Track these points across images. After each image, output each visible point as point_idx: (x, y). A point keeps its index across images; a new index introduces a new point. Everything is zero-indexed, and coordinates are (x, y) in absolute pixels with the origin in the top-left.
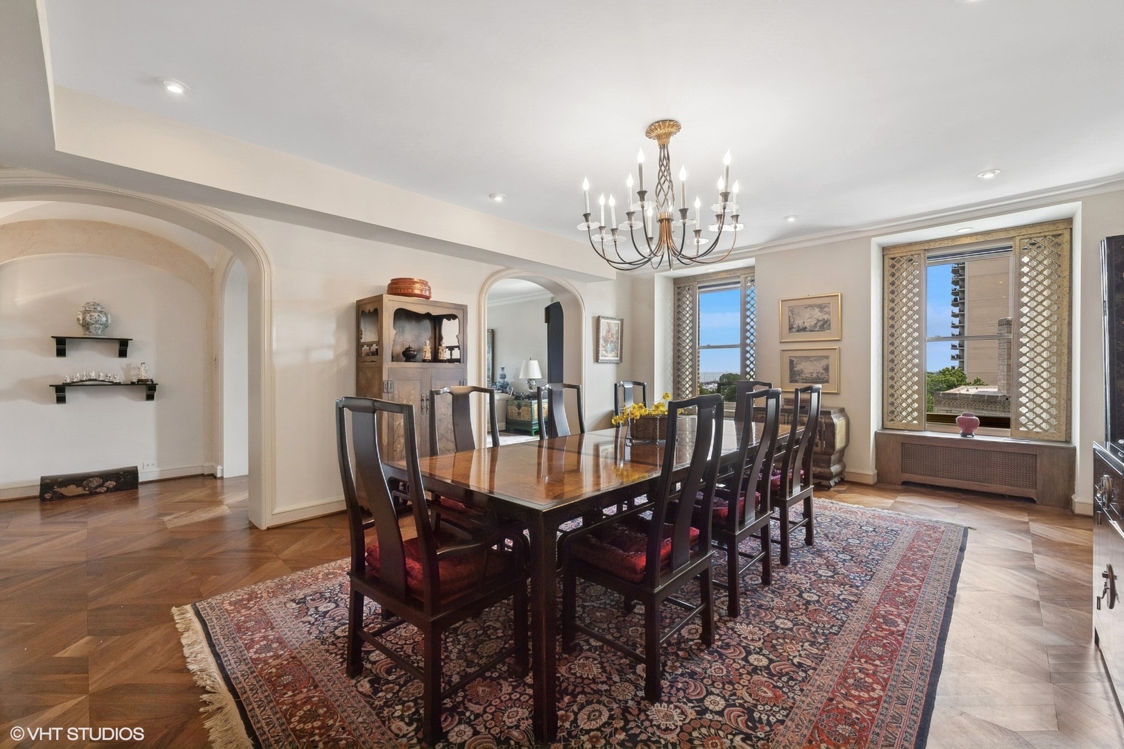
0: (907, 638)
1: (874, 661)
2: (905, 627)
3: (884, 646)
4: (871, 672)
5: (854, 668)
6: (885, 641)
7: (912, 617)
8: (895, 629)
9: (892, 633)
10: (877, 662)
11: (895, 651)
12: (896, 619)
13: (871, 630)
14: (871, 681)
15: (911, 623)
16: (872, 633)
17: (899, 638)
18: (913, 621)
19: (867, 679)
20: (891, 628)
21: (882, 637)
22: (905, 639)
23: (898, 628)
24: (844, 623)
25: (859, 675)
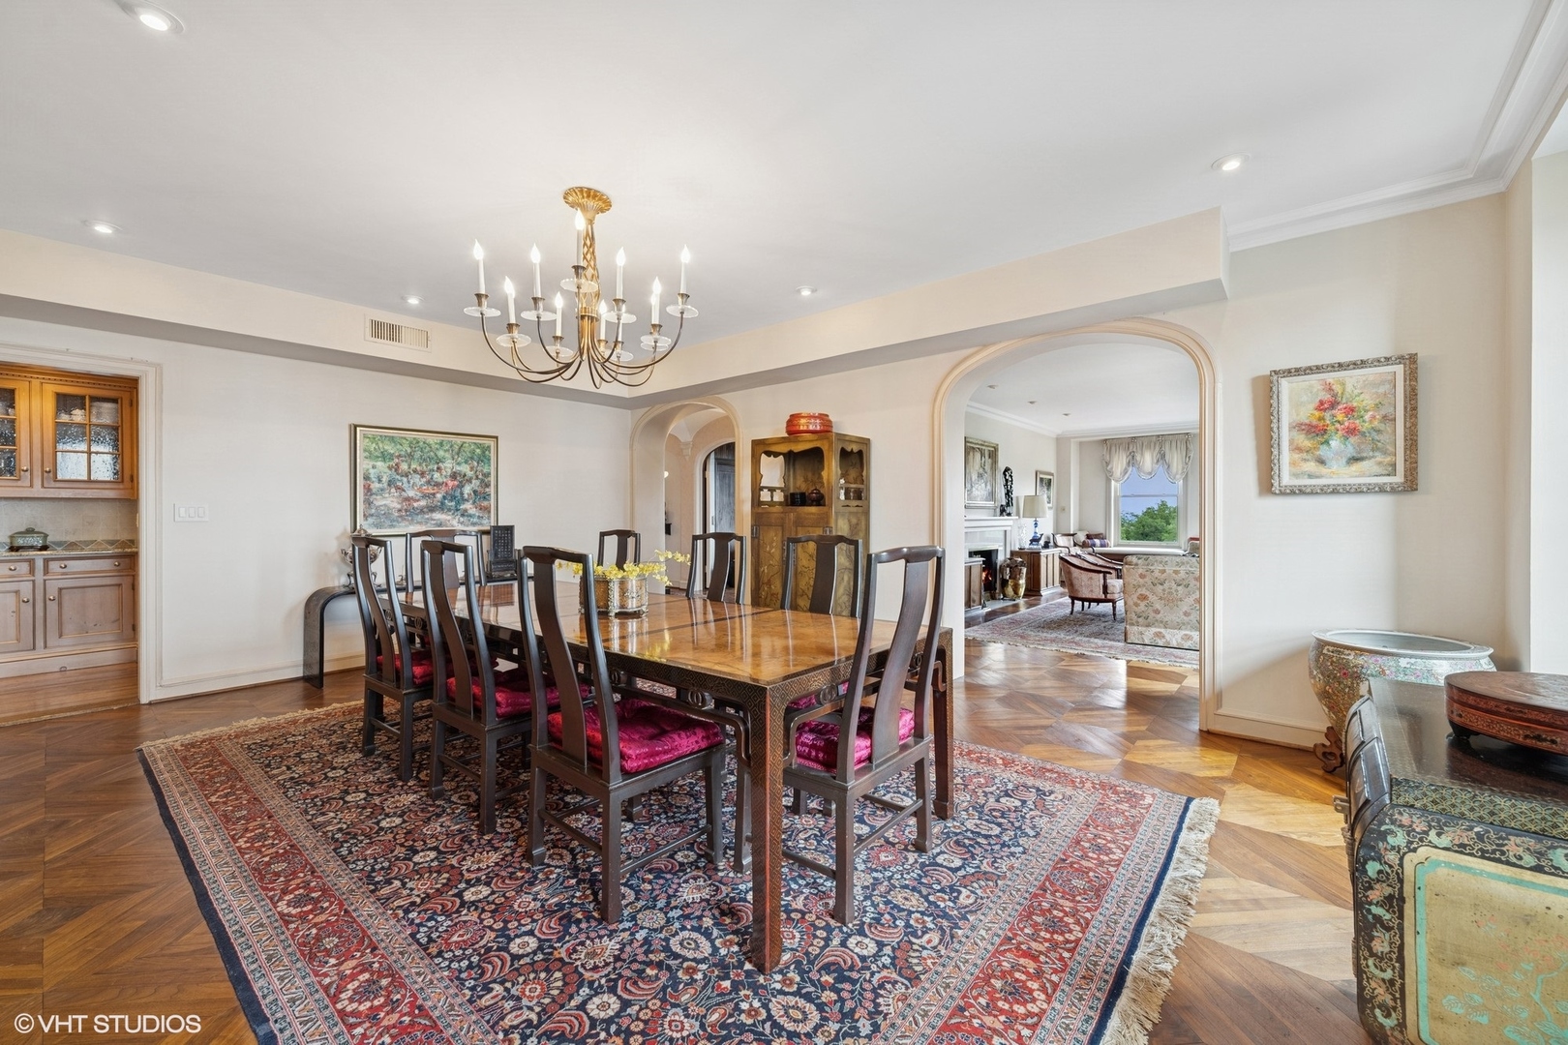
0: (263, 900)
1: (271, 858)
2: (279, 909)
3: (277, 874)
4: (263, 850)
5: (281, 841)
6: (282, 879)
7: (284, 929)
8: (287, 898)
9: (284, 892)
10: (267, 859)
11: (262, 879)
12: (299, 910)
13: (309, 877)
14: (256, 845)
15: (276, 921)
16: (305, 876)
17: (272, 893)
18: (276, 924)
19: (261, 844)
20: (292, 896)
21: (290, 880)
22: (264, 897)
23: (285, 902)
24: (347, 863)
25: (270, 841)
